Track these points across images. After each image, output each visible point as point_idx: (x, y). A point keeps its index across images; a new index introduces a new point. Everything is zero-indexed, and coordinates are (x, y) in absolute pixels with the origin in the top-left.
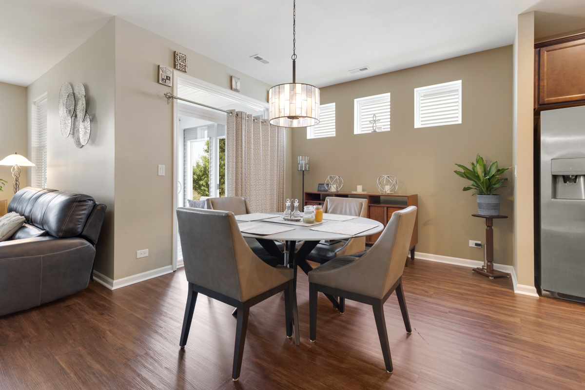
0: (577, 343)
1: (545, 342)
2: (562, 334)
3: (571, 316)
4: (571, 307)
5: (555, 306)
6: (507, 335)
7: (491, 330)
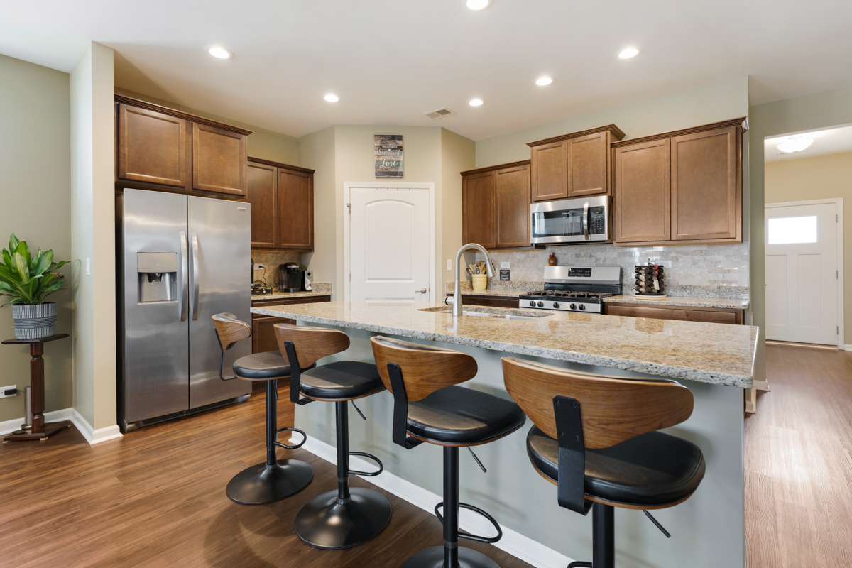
0: (186, 468)
1: (157, 487)
2: (168, 467)
3: (165, 441)
4: (160, 431)
5: (145, 438)
6: (113, 508)
7: (89, 517)
